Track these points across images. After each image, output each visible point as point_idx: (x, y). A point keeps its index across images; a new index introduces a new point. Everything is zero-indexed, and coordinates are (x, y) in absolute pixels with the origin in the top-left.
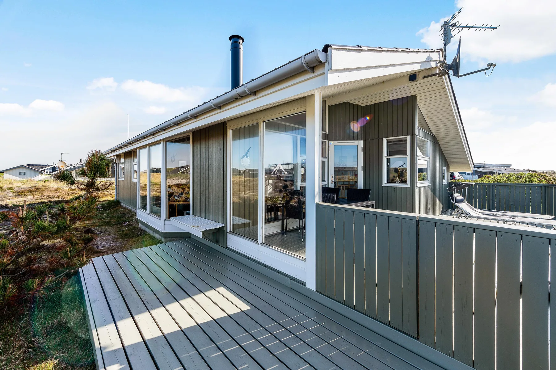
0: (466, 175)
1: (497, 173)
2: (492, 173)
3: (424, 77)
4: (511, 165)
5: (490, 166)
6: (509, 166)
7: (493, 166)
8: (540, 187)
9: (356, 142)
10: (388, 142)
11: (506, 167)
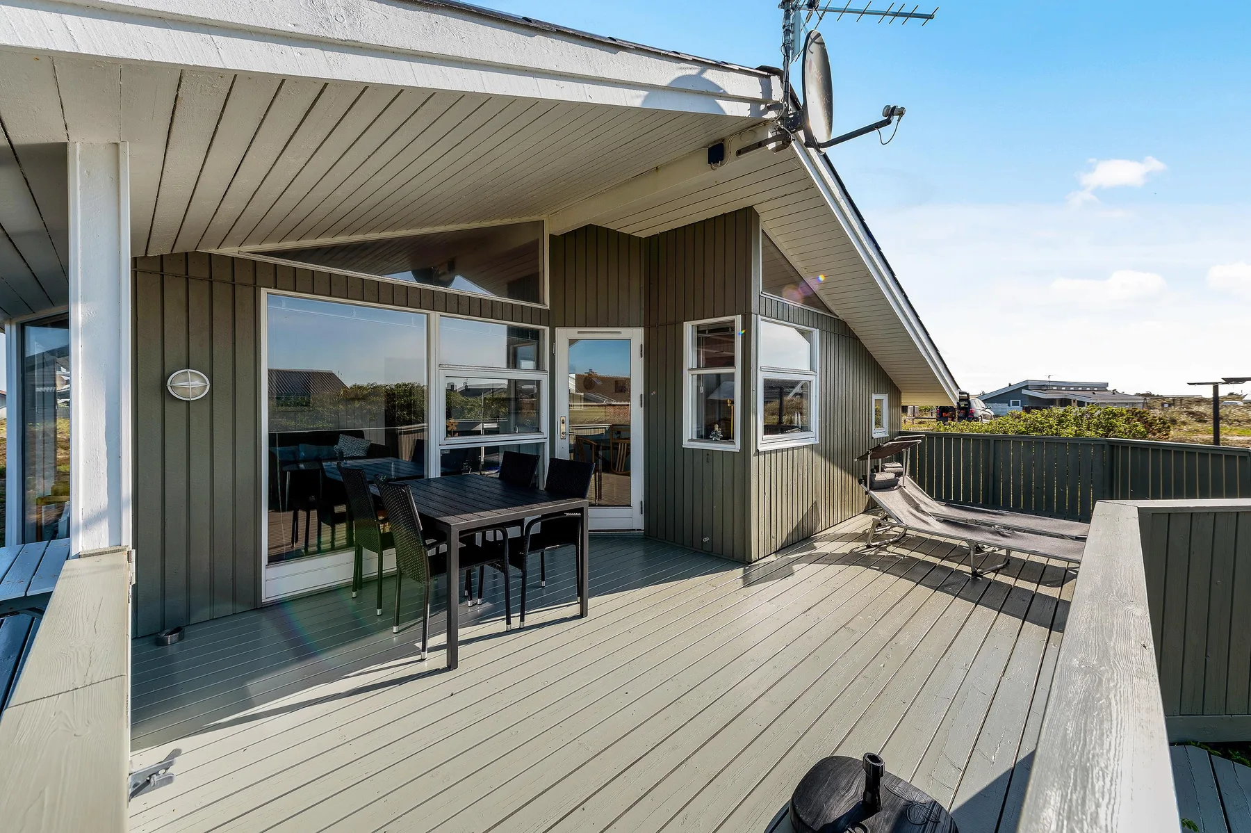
0: (1009, 405)
1: (1074, 401)
2: (1065, 402)
3: (739, 153)
4: (1107, 385)
5: (1060, 385)
6: (1103, 387)
7: (1068, 386)
8: (1099, 445)
9: (626, 333)
10: (699, 332)
11: (1096, 389)
